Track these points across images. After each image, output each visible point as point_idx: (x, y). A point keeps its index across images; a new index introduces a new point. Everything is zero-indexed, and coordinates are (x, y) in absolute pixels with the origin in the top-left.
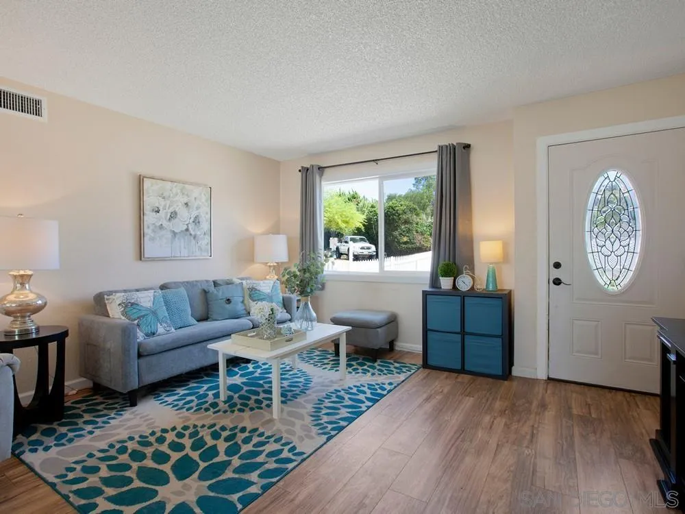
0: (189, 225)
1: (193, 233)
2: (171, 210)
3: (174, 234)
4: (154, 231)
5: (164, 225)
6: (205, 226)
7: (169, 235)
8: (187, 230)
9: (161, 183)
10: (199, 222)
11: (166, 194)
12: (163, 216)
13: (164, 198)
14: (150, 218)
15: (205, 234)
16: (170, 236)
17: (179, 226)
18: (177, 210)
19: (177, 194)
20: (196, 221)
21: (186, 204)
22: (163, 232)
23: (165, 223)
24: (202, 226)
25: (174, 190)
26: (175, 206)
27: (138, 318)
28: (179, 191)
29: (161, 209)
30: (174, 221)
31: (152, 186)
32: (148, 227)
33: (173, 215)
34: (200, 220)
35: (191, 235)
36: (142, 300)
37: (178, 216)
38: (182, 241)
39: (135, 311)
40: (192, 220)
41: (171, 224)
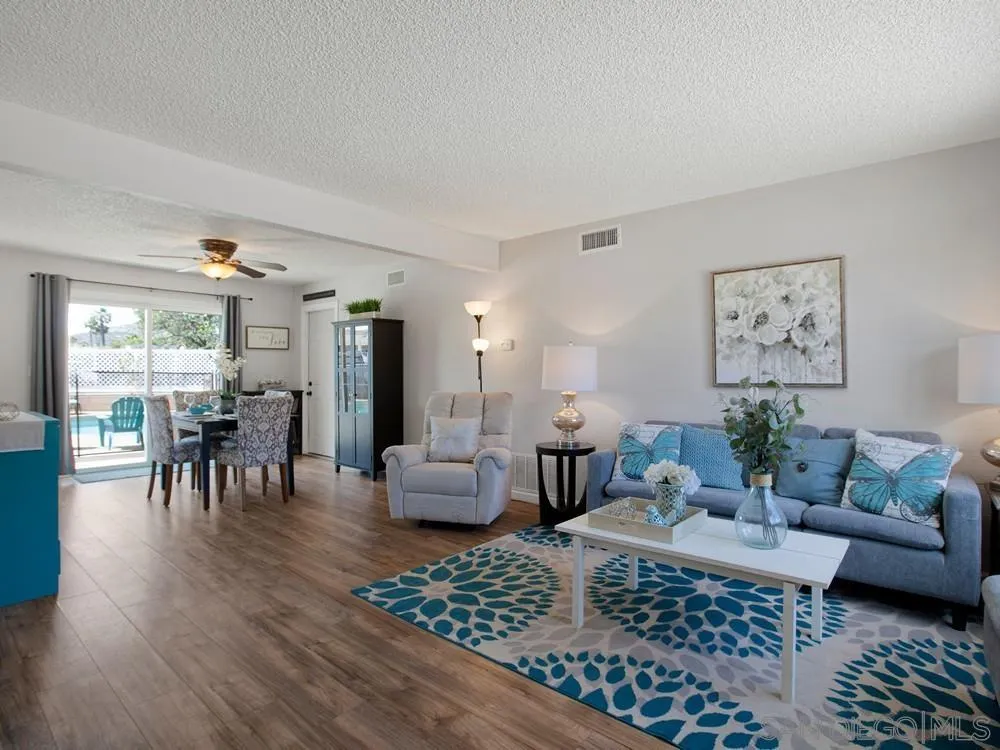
0: (792, 332)
1: (800, 345)
2: (758, 311)
3: (763, 348)
4: (730, 347)
5: (745, 336)
6: (827, 329)
7: (754, 351)
8: (788, 340)
9: (738, 276)
10: (813, 325)
11: (748, 290)
12: (744, 323)
13: (745, 296)
14: (725, 329)
15: (827, 344)
16: (756, 352)
17: (772, 334)
18: (767, 311)
19: (766, 286)
20: (808, 324)
21: (786, 298)
22: (744, 347)
23: (747, 334)
24: (819, 331)
25: (762, 281)
26: (763, 305)
27: (627, 453)
28: (771, 281)
29: (740, 314)
30: (761, 328)
31: (725, 283)
32: (722, 342)
33: (762, 320)
34: (816, 320)
35: (795, 347)
36: (642, 434)
37: (770, 319)
38: (779, 359)
39: (628, 444)
40: (798, 321)
41: (757, 333)
